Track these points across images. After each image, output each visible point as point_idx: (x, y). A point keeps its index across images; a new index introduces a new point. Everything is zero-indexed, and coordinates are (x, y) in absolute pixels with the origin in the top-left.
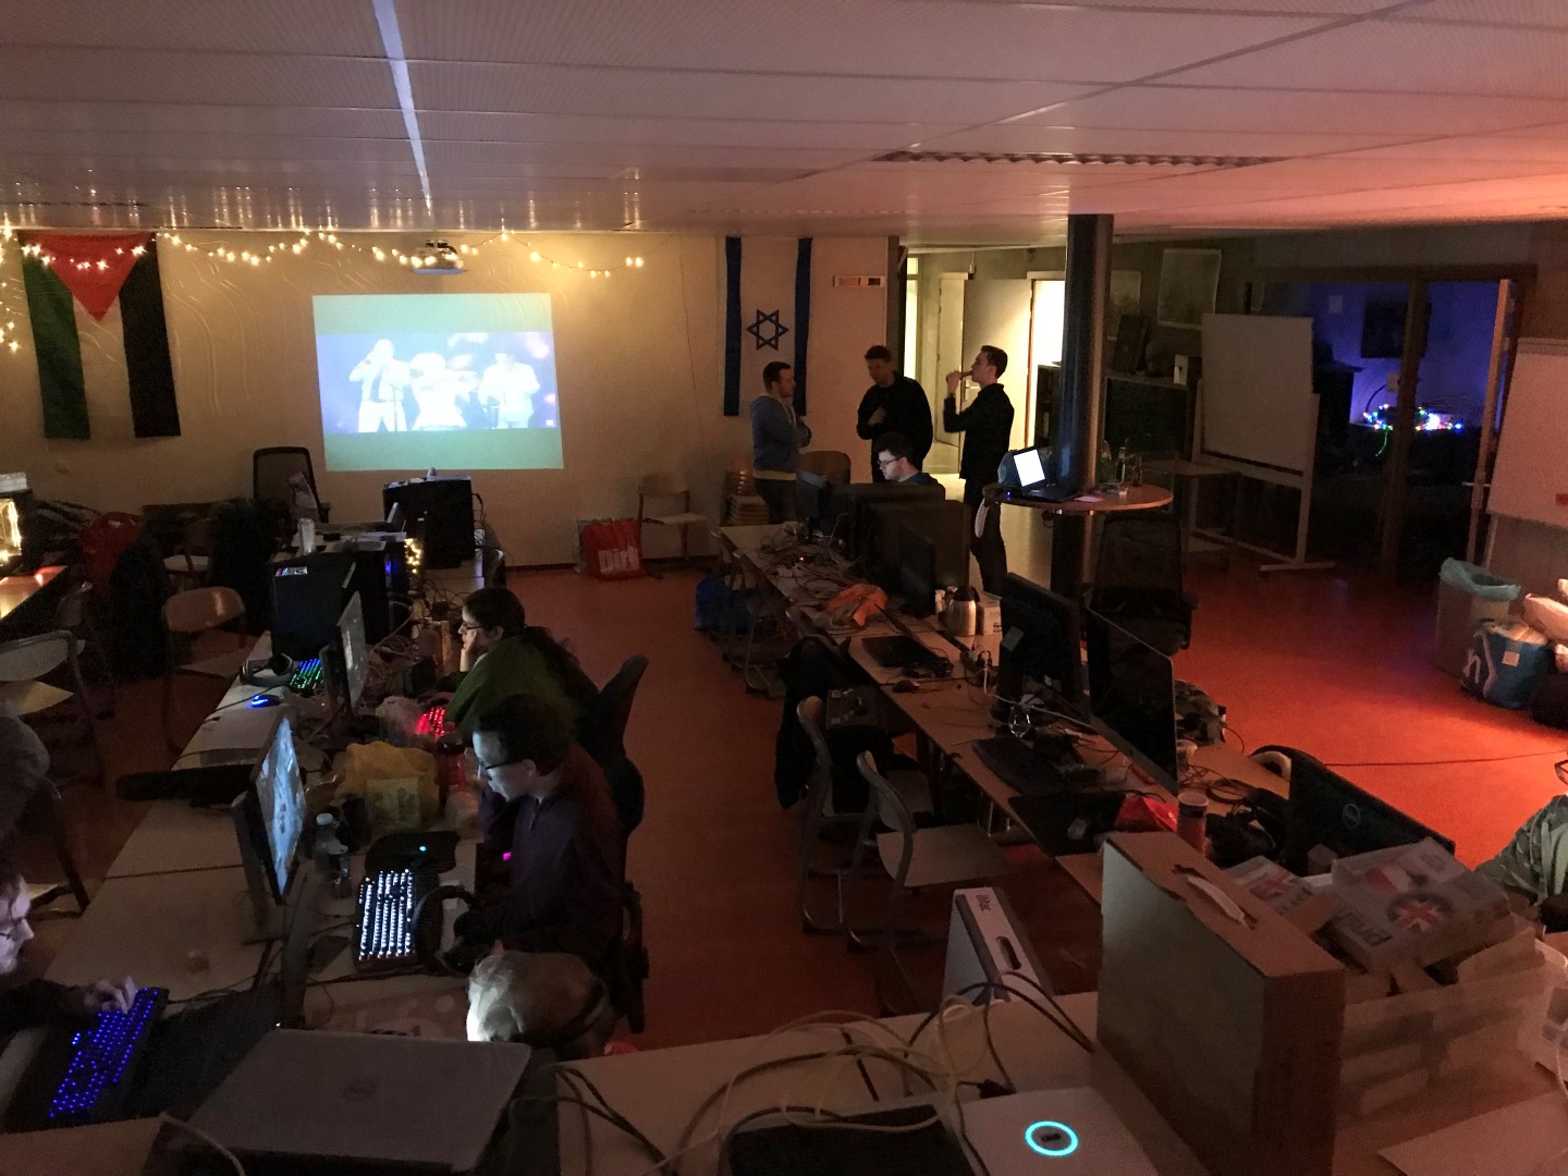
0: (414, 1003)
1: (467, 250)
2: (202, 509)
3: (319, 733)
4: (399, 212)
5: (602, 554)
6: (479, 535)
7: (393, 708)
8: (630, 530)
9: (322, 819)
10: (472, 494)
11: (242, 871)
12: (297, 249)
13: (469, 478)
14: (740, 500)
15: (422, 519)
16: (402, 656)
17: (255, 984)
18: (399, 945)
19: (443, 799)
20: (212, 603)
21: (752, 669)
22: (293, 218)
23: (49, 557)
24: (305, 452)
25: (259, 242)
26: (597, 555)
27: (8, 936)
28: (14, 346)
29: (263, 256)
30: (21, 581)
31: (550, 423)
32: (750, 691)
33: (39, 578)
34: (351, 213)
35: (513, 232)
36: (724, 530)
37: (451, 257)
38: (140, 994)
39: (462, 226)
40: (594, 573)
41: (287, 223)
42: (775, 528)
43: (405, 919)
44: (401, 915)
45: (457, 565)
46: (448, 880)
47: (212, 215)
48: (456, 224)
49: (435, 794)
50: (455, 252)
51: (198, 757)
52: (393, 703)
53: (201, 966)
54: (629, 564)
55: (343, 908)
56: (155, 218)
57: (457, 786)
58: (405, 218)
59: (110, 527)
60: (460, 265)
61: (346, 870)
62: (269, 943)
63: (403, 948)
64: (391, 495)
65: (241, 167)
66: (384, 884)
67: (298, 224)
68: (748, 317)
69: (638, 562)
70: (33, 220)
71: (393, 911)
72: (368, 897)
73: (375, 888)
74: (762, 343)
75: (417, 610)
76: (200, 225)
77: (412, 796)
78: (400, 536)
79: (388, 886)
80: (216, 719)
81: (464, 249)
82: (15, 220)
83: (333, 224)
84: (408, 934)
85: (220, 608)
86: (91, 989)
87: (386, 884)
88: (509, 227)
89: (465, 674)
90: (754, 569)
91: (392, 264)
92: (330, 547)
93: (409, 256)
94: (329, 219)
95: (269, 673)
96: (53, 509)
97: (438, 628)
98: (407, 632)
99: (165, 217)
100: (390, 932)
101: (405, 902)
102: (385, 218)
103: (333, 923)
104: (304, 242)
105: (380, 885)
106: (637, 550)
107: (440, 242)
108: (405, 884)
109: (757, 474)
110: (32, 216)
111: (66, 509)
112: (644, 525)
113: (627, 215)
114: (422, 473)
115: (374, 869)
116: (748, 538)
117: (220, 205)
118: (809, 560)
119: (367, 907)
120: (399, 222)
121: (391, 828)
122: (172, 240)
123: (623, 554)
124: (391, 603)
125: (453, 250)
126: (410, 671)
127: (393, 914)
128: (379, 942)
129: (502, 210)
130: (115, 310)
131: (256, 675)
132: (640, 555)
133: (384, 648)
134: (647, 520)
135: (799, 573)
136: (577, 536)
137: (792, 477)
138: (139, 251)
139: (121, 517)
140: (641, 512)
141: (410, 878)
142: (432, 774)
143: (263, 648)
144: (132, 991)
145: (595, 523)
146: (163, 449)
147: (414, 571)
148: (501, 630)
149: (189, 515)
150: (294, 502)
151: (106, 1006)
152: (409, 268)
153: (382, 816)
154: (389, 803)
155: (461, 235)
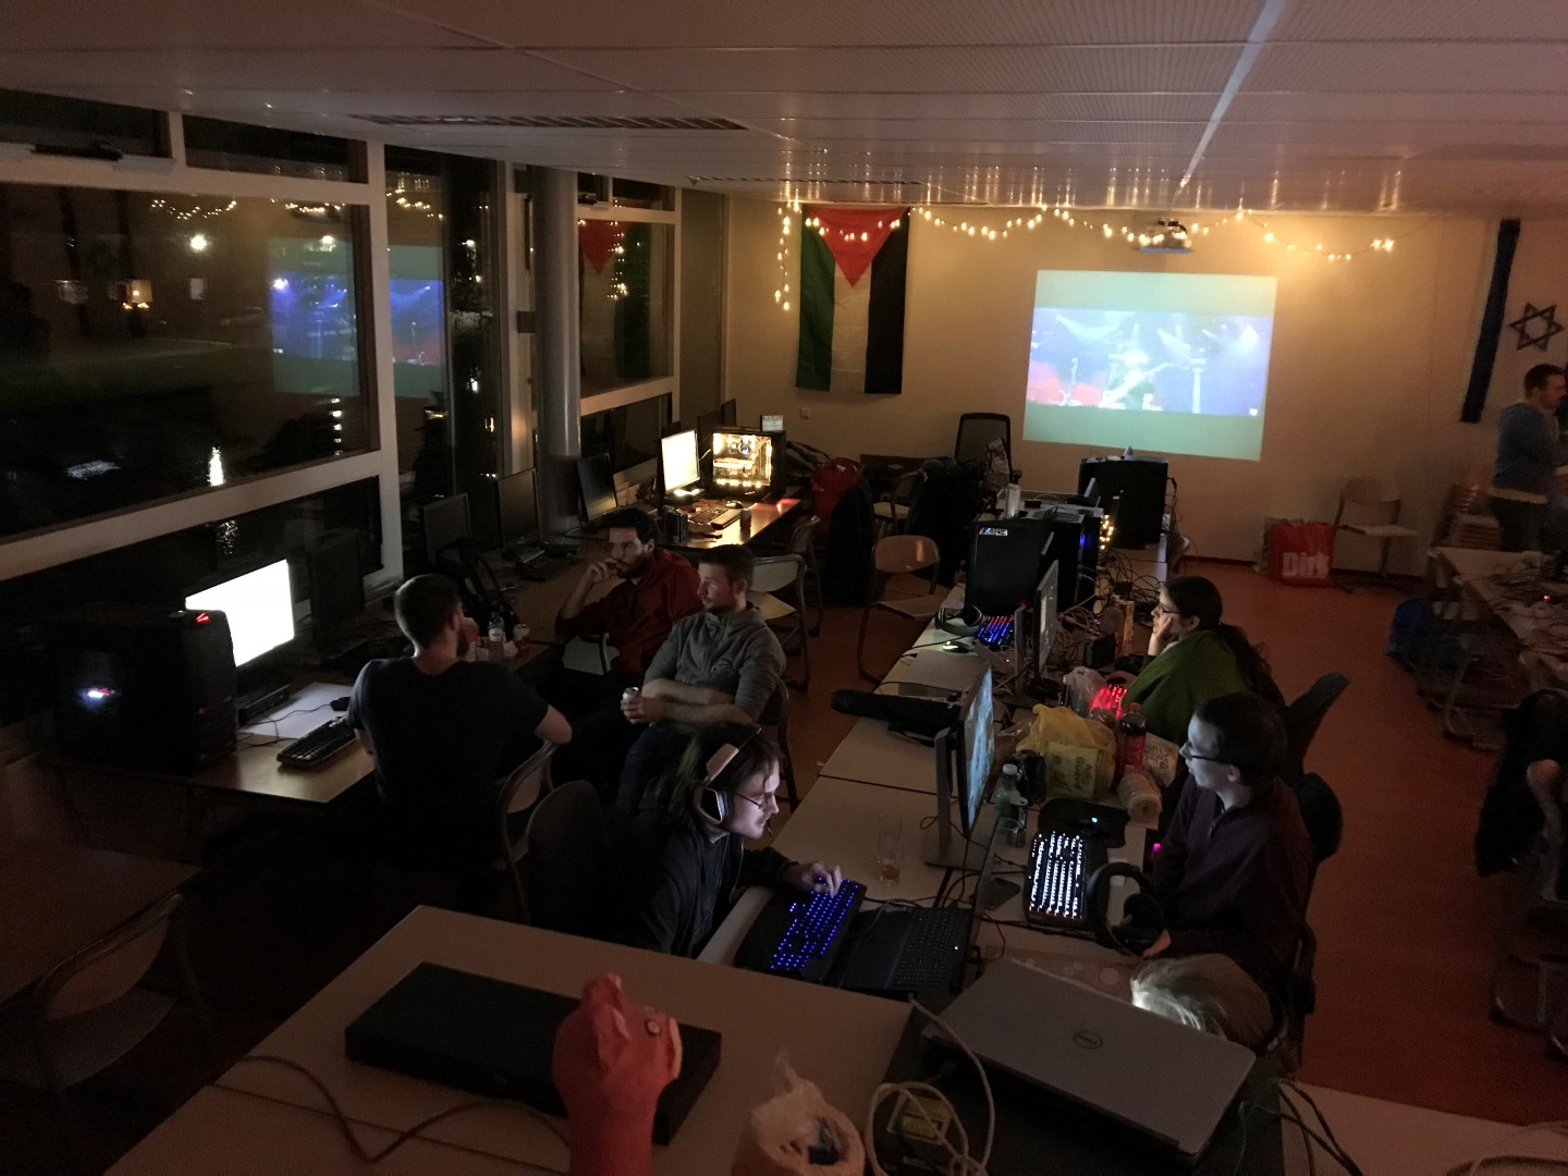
0: (1078, 966)
1: (1197, 228)
2: (910, 463)
3: (1002, 687)
4: (1136, 190)
5: (1287, 556)
6: (1167, 518)
7: (1080, 678)
8: (1325, 535)
9: (1007, 769)
10: (1167, 478)
11: (935, 798)
12: (1031, 224)
13: (1167, 461)
14: (1465, 519)
15: (1117, 498)
16: (1083, 629)
17: (936, 904)
18: (1067, 906)
19: (1118, 777)
20: (914, 551)
21: (1453, 713)
22: (1034, 195)
23: (790, 490)
24: (1006, 419)
25: (997, 217)
26: (1281, 559)
27: (760, 806)
28: (786, 306)
29: (1000, 230)
30: (766, 507)
31: (1254, 412)
32: (1448, 735)
33: (779, 507)
34: (1090, 191)
35: (1250, 211)
36: (1440, 549)
37: (1180, 236)
38: (844, 883)
39: (1198, 206)
40: (1274, 575)
41: (1027, 199)
42: (1509, 557)
43: (1073, 884)
44: (1070, 879)
45: (1140, 547)
46: (1115, 857)
47: (962, 191)
48: (1192, 203)
49: (1111, 770)
50: (1185, 230)
51: (897, 685)
52: (1082, 673)
53: (892, 874)
54: (1315, 571)
55: (1018, 857)
56: (914, 191)
57: (1133, 767)
58: (1141, 196)
59: (837, 470)
60: (1188, 244)
61: (1023, 822)
62: (950, 871)
63: (1070, 910)
64: (1088, 470)
65: (995, 149)
66: (1056, 844)
67: (1037, 200)
68: (1513, 310)
69: (1326, 570)
70: (818, 195)
71: (1063, 872)
72: (1040, 853)
73: (1047, 846)
74: (1525, 341)
75: (1102, 587)
76: (950, 201)
77: (1089, 767)
78: (1098, 512)
79: (1059, 847)
80: (914, 655)
81: (1195, 228)
82: (803, 194)
83: (1070, 202)
84: (1076, 899)
85: (920, 556)
86: (809, 867)
87: (1058, 844)
88: (1246, 206)
89: (1153, 658)
90: (1482, 602)
91: (1119, 239)
92: (1031, 514)
93: (1137, 235)
94: (1067, 196)
95: (959, 622)
96: (796, 449)
97: (1123, 607)
98: (1090, 606)
99: (922, 194)
100: (1059, 892)
101: (1074, 867)
102: (1120, 197)
103: (1005, 868)
104: (1039, 218)
105: (1052, 845)
106: (1327, 558)
107: (1172, 220)
108: (1076, 849)
109: (1493, 491)
110: (817, 192)
111: (806, 451)
112: (1340, 531)
113: (1383, 196)
114: (1119, 451)
115: (1047, 828)
116: (1472, 564)
117: (971, 183)
118: (1555, 600)
119: (1039, 861)
120: (1135, 200)
121: (1063, 792)
122: (924, 214)
123: (1311, 559)
124: (1080, 575)
125: (1183, 228)
126: (1091, 644)
127: (1063, 876)
128: (1048, 897)
129: (1242, 191)
130: (866, 277)
131: (948, 622)
132: (1330, 561)
133: (1068, 618)
134: (1345, 527)
135: (1541, 613)
136: (1262, 532)
137: (1540, 500)
138: (896, 224)
139: (845, 462)
140: (1338, 518)
141: (1080, 845)
142: (1111, 749)
143: (956, 598)
144: (839, 880)
145: (1286, 523)
146: (886, 404)
147: (1103, 547)
148: (1197, 620)
149: (896, 467)
150: (990, 465)
151: (818, 888)
152: (1136, 246)
153: (1058, 779)
154: (1067, 770)
155: (1194, 215)
